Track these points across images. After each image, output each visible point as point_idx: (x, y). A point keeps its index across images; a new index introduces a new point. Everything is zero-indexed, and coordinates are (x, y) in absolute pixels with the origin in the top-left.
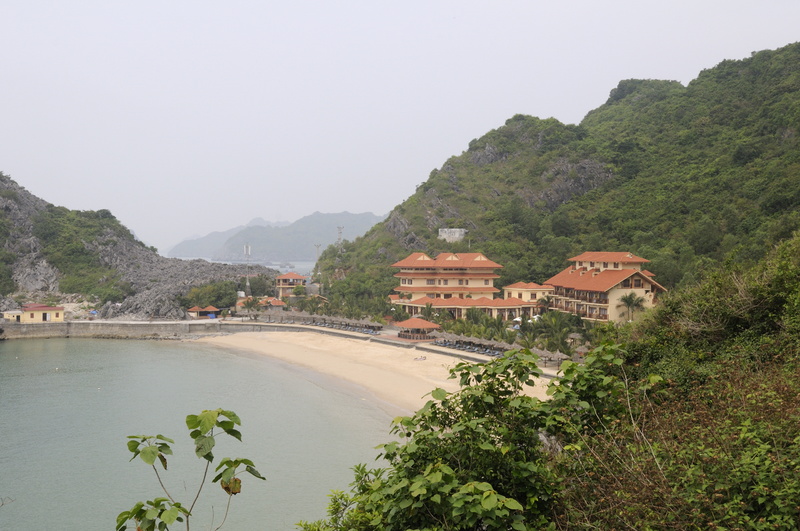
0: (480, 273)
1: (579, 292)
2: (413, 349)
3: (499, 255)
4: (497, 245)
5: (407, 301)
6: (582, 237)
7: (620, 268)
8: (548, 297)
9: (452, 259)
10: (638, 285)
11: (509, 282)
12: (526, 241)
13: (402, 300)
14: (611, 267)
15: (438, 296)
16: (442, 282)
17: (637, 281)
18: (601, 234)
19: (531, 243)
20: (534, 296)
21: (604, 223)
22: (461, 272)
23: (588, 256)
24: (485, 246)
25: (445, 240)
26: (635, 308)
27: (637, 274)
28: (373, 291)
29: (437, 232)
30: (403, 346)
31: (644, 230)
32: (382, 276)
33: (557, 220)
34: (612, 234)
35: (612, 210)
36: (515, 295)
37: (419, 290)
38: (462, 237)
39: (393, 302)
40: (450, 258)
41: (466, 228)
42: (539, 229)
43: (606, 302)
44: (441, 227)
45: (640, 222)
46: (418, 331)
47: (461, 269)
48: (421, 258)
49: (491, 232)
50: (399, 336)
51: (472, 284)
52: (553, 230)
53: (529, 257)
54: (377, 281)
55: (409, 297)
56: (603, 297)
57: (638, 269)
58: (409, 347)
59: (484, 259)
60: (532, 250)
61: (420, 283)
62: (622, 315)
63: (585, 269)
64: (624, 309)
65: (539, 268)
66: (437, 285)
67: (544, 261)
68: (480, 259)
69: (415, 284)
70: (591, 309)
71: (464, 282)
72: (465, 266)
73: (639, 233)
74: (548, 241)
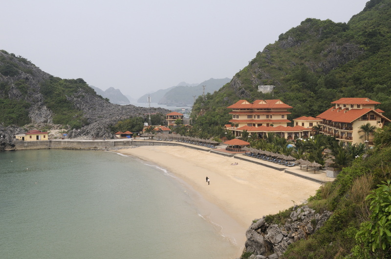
0: (279, 111)
1: (336, 123)
2: (233, 157)
3: (293, 100)
4: (292, 94)
5: (235, 128)
6: (343, 89)
7: (361, 108)
8: (319, 125)
9: (262, 103)
10: (373, 118)
11: (297, 116)
12: (309, 92)
13: (232, 128)
14: (355, 107)
15: (254, 125)
16: (256, 117)
17: (372, 116)
18: (355, 87)
19: (312, 93)
20: (311, 124)
21: (357, 80)
22: (268, 111)
23: (343, 101)
24: (285, 95)
25: (261, 92)
26: (370, 133)
27: (372, 111)
28: (219, 122)
29: (257, 88)
30: (227, 156)
31: (381, 84)
32: (225, 114)
33: (328, 79)
34: (362, 86)
35: (362, 72)
36: (300, 124)
37: (243, 121)
38: (271, 90)
39: (227, 128)
40: (261, 103)
41: (274, 85)
42: (317, 85)
43: (351, 129)
44: (260, 85)
45: (379, 79)
46: (237, 146)
47: (268, 109)
48: (244, 103)
49: (289, 87)
50: (227, 149)
51: (274, 118)
52: (326, 85)
53: (310, 101)
54: (221, 116)
55: (237, 126)
56: (349, 126)
57: (373, 109)
58: (230, 156)
59: (281, 103)
60: (312, 97)
61: (243, 118)
62: (361, 137)
63: (340, 108)
64: (362, 133)
65: (315, 108)
66: (253, 118)
67: (319, 103)
68: (279, 103)
69: (241, 118)
70: (342, 133)
71: (270, 117)
72: (270, 107)
73: (378, 86)
74: (322, 92)
